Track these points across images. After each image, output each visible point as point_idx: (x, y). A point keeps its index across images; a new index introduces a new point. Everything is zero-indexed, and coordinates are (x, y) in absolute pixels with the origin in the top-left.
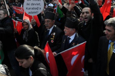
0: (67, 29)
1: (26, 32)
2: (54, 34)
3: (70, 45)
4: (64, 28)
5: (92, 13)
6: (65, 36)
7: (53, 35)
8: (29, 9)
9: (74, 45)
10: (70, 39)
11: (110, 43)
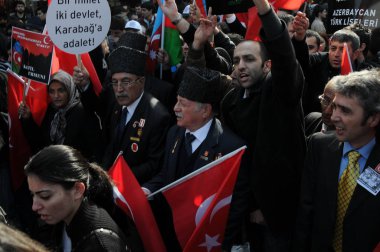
0: (184, 105)
1: (60, 114)
2: (142, 123)
3: (195, 161)
4: (176, 101)
5: (265, 60)
6: (179, 127)
7: (138, 127)
8: (66, 31)
9: (207, 159)
10: (194, 138)
11: (348, 153)
